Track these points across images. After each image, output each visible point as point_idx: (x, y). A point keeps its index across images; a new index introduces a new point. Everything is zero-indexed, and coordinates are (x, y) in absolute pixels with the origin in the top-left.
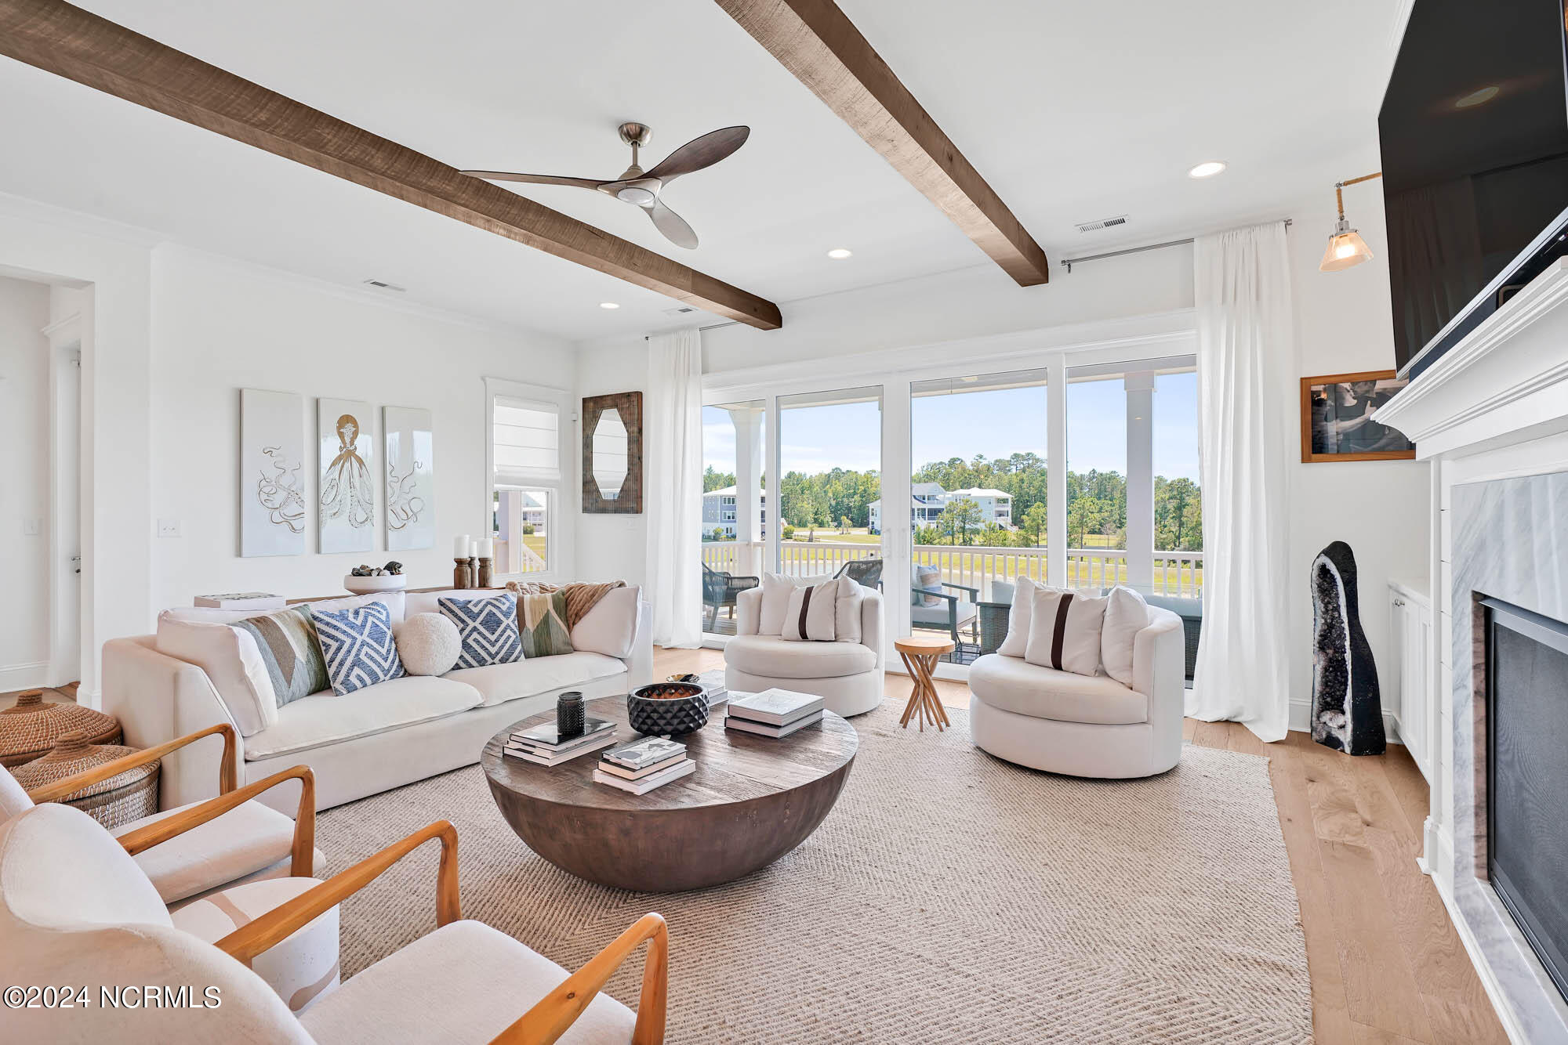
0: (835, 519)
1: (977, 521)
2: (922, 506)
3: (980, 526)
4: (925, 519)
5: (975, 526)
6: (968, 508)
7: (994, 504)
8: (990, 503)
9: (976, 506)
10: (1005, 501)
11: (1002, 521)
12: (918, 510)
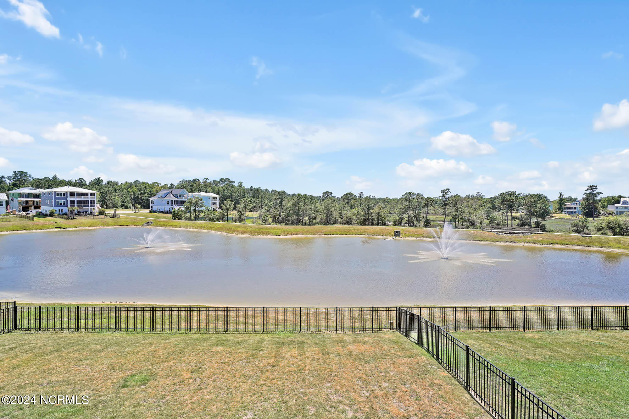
0: (133, 205)
1: (202, 206)
2: (177, 200)
3: (203, 209)
4: (178, 206)
5: (201, 209)
6: (198, 201)
7: (211, 199)
8: (209, 199)
9: (201, 200)
10: (216, 198)
11: (214, 206)
12: (175, 201)
